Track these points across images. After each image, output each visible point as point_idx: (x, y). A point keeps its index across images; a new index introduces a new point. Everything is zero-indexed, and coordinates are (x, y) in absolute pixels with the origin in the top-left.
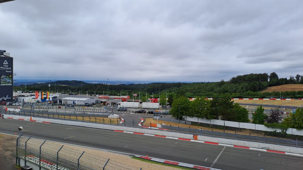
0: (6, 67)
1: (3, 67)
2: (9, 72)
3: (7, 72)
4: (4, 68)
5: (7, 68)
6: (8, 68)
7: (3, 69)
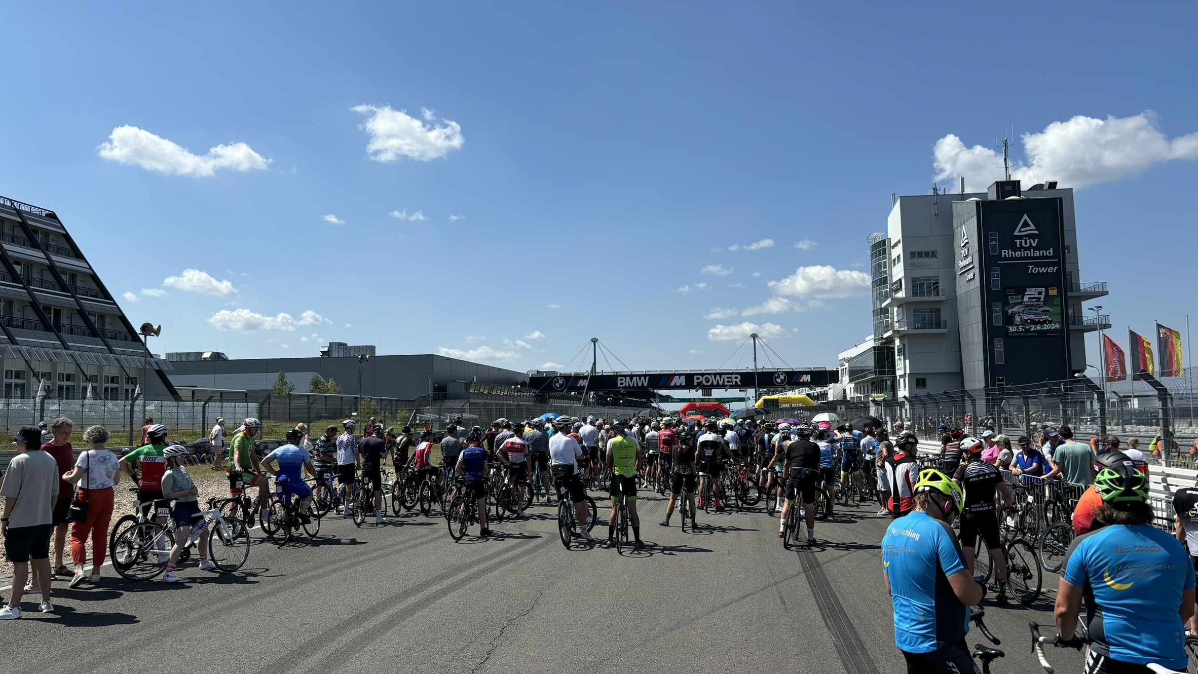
0: (1026, 249)
1: (1015, 249)
2: (1044, 270)
3: (1036, 270)
4: (1018, 254)
5: (1031, 253)
6: (1037, 254)
7: (1016, 258)
